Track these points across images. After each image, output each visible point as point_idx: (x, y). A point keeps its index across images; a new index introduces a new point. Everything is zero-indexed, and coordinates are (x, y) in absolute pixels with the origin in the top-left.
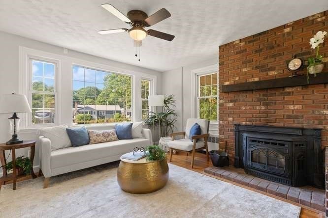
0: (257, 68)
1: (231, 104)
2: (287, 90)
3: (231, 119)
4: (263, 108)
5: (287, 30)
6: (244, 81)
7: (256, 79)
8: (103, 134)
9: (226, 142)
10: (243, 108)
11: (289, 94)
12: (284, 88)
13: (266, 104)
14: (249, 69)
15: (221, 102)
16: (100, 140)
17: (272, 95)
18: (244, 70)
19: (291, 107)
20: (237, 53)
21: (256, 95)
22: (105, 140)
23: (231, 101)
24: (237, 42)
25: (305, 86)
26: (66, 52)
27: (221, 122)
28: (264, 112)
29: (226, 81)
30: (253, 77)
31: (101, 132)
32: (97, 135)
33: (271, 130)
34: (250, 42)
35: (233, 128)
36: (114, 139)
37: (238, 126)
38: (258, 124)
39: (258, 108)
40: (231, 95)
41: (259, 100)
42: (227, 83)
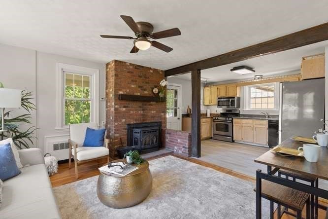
0: (139, 87)
1: (124, 109)
2: (152, 103)
3: (124, 120)
4: (142, 112)
5: (151, 71)
6: (132, 94)
7: (139, 94)
9: (121, 139)
10: (132, 112)
11: (151, 105)
12: (150, 101)
13: (143, 110)
14: (135, 86)
15: (116, 106)
17: (146, 105)
18: (133, 86)
19: (153, 112)
20: (128, 72)
21: (139, 104)
23: (124, 107)
24: (128, 64)
25: (157, 102)
27: (116, 124)
28: (143, 115)
29: (120, 90)
30: (137, 92)
33: (146, 125)
34: (135, 68)
35: (126, 127)
37: (129, 125)
38: (140, 122)
39: (140, 112)
40: (123, 102)
41: (140, 107)
42: (121, 93)
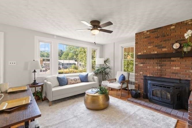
0: (156, 46)
1: (142, 65)
2: (172, 59)
3: (141, 73)
4: (159, 68)
5: (173, 27)
6: (149, 53)
7: (156, 52)
8: (74, 79)
9: (139, 85)
10: (148, 67)
11: (173, 61)
12: (170, 58)
13: (161, 66)
14: (152, 46)
15: (136, 63)
16: (72, 83)
17: (164, 61)
18: (149, 47)
19: (174, 68)
20: (146, 38)
21: (155, 61)
22: (75, 82)
23: (142, 63)
24: (145, 32)
25: (182, 57)
26: (55, 37)
27: (136, 74)
28: (159, 70)
29: (139, 52)
30: (154, 51)
31: (73, 78)
32: (71, 80)
33: (163, 80)
34: (152, 32)
35: (143, 78)
36: (79, 82)
37: (145, 76)
38: (156, 76)
39: (156, 67)
40: (142, 60)
41: (157, 63)
42: (139, 54)
